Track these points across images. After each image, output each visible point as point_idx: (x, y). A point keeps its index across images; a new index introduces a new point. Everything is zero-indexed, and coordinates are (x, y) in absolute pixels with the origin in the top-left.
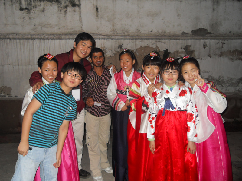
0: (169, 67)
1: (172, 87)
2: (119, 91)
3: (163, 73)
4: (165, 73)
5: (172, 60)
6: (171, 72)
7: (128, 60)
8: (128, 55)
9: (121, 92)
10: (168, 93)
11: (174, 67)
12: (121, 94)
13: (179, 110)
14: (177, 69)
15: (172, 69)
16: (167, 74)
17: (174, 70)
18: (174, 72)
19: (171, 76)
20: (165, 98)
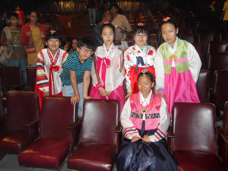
0: (140, 31)
1: (142, 48)
2: (135, 114)
3: (135, 35)
4: (136, 36)
5: (142, 25)
6: (142, 35)
7: (147, 83)
8: (148, 77)
9: (137, 115)
10: (139, 53)
11: (143, 31)
12: (137, 117)
13: (148, 66)
14: (146, 33)
15: (142, 32)
16: (138, 36)
17: (144, 33)
18: (144, 35)
19: (141, 38)
20: (137, 57)
